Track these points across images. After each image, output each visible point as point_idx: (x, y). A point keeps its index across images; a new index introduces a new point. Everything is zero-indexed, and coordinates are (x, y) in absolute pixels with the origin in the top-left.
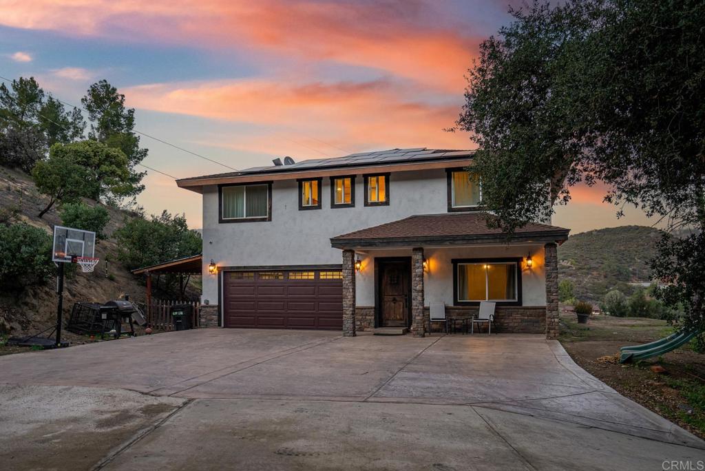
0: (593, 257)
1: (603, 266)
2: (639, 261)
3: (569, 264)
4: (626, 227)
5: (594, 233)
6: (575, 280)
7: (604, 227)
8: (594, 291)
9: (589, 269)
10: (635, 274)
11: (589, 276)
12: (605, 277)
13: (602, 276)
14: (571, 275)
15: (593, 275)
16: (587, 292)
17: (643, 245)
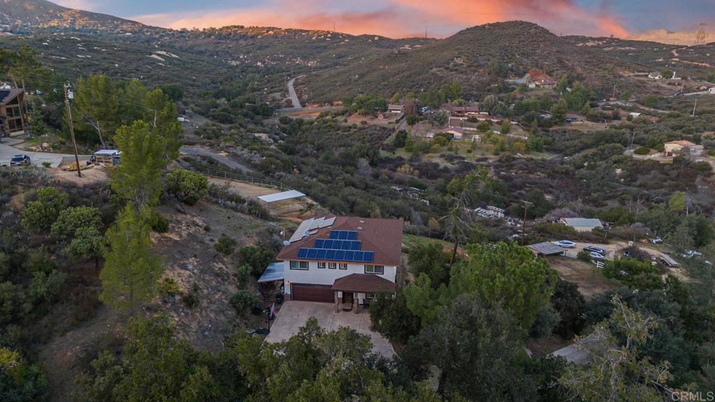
0: (482, 54)
1: (489, 63)
2: (518, 57)
3: (461, 62)
4: (513, 22)
5: (487, 27)
6: (465, 77)
7: (495, 22)
8: (478, 89)
9: (476, 67)
10: (512, 71)
11: (477, 73)
12: (489, 74)
13: (487, 74)
14: (462, 73)
15: (479, 72)
16: (472, 90)
17: (524, 41)
